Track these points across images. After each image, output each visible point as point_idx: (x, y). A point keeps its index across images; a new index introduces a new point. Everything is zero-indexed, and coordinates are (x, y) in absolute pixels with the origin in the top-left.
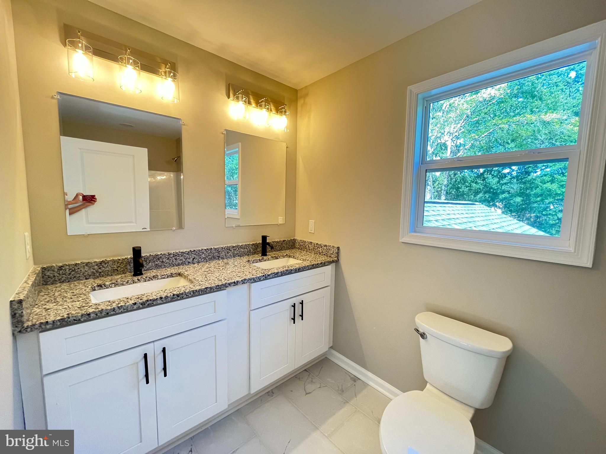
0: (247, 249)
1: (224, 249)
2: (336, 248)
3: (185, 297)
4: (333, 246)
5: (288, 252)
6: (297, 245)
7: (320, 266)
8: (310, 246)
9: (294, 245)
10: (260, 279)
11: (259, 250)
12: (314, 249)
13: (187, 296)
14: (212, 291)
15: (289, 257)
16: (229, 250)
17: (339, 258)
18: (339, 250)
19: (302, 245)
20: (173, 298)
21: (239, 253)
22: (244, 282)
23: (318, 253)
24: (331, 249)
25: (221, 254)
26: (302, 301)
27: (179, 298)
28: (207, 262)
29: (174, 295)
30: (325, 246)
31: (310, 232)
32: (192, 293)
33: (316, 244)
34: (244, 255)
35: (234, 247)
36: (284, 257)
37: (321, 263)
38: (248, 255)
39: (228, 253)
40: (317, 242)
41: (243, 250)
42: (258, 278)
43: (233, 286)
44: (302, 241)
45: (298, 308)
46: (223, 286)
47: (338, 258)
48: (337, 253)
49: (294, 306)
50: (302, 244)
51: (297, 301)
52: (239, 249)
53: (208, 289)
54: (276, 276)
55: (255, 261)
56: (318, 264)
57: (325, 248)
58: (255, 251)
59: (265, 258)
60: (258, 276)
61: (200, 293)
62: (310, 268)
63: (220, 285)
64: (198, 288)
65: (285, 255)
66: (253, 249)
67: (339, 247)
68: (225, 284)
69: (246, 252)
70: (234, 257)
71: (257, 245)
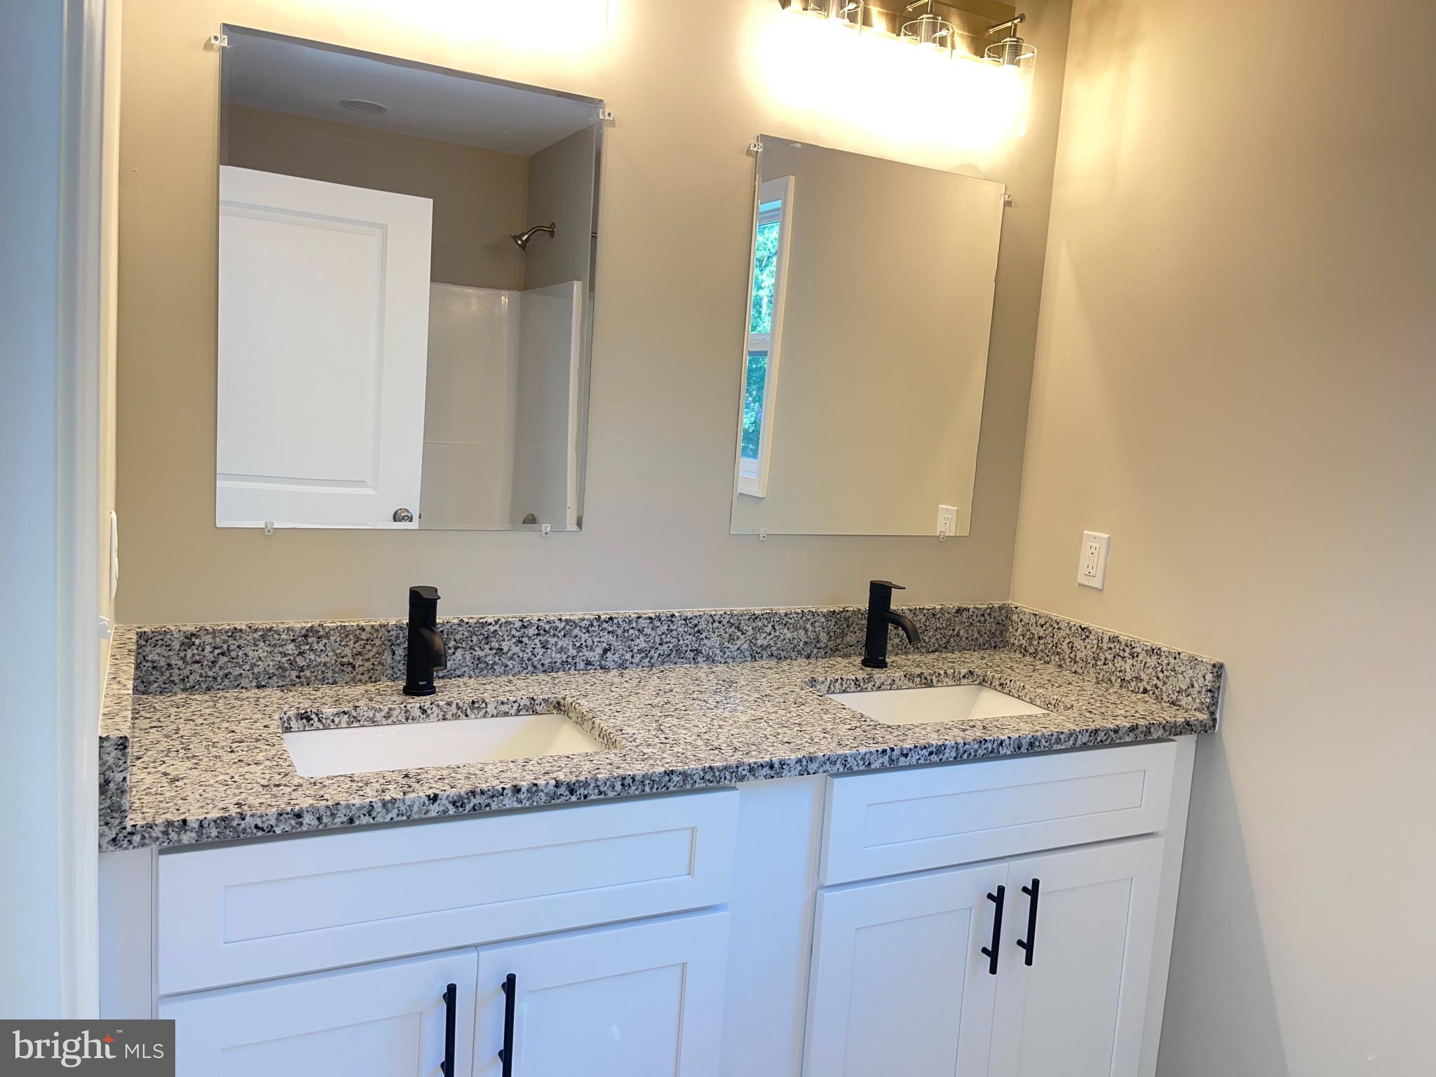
0: (806, 630)
1: (720, 622)
2: (1210, 667)
3: (593, 797)
4: (1194, 660)
5: (974, 661)
6: (1016, 636)
7: (1128, 739)
8: (1078, 643)
9: (1001, 634)
10: (869, 764)
11: (851, 638)
12: (1096, 659)
13: (602, 796)
14: (688, 787)
15: (980, 684)
16: (738, 628)
17: (1218, 716)
18: (1219, 676)
19: (1040, 638)
20: (554, 796)
21: (772, 643)
22: (806, 766)
23: (1113, 679)
24: (1183, 668)
25: (705, 641)
26: (1036, 883)
27: (574, 798)
28: (654, 670)
29: (557, 785)
30: (1154, 651)
31: (1080, 584)
32: (618, 787)
33: (1106, 639)
34: (793, 654)
35: (755, 618)
36: (958, 680)
37: (1133, 729)
38: (808, 657)
39: (731, 639)
40: (1114, 631)
41: (789, 635)
42: (863, 759)
43: (765, 777)
44: (1042, 621)
45: (1016, 906)
46: (727, 773)
47: (1212, 713)
48: (1210, 691)
49: (998, 898)
50: (1041, 633)
51: (1014, 877)
52: (773, 626)
53: (675, 778)
54: (934, 758)
55: (837, 685)
56: (1116, 731)
57: (1152, 661)
58: (838, 641)
59: (879, 675)
60: (863, 750)
61: (647, 789)
62: (1079, 743)
63: (718, 768)
64: (638, 769)
65: (964, 671)
66: (828, 633)
67: (1221, 666)
68: (737, 767)
69: (801, 645)
70: (754, 658)
71: (847, 619)
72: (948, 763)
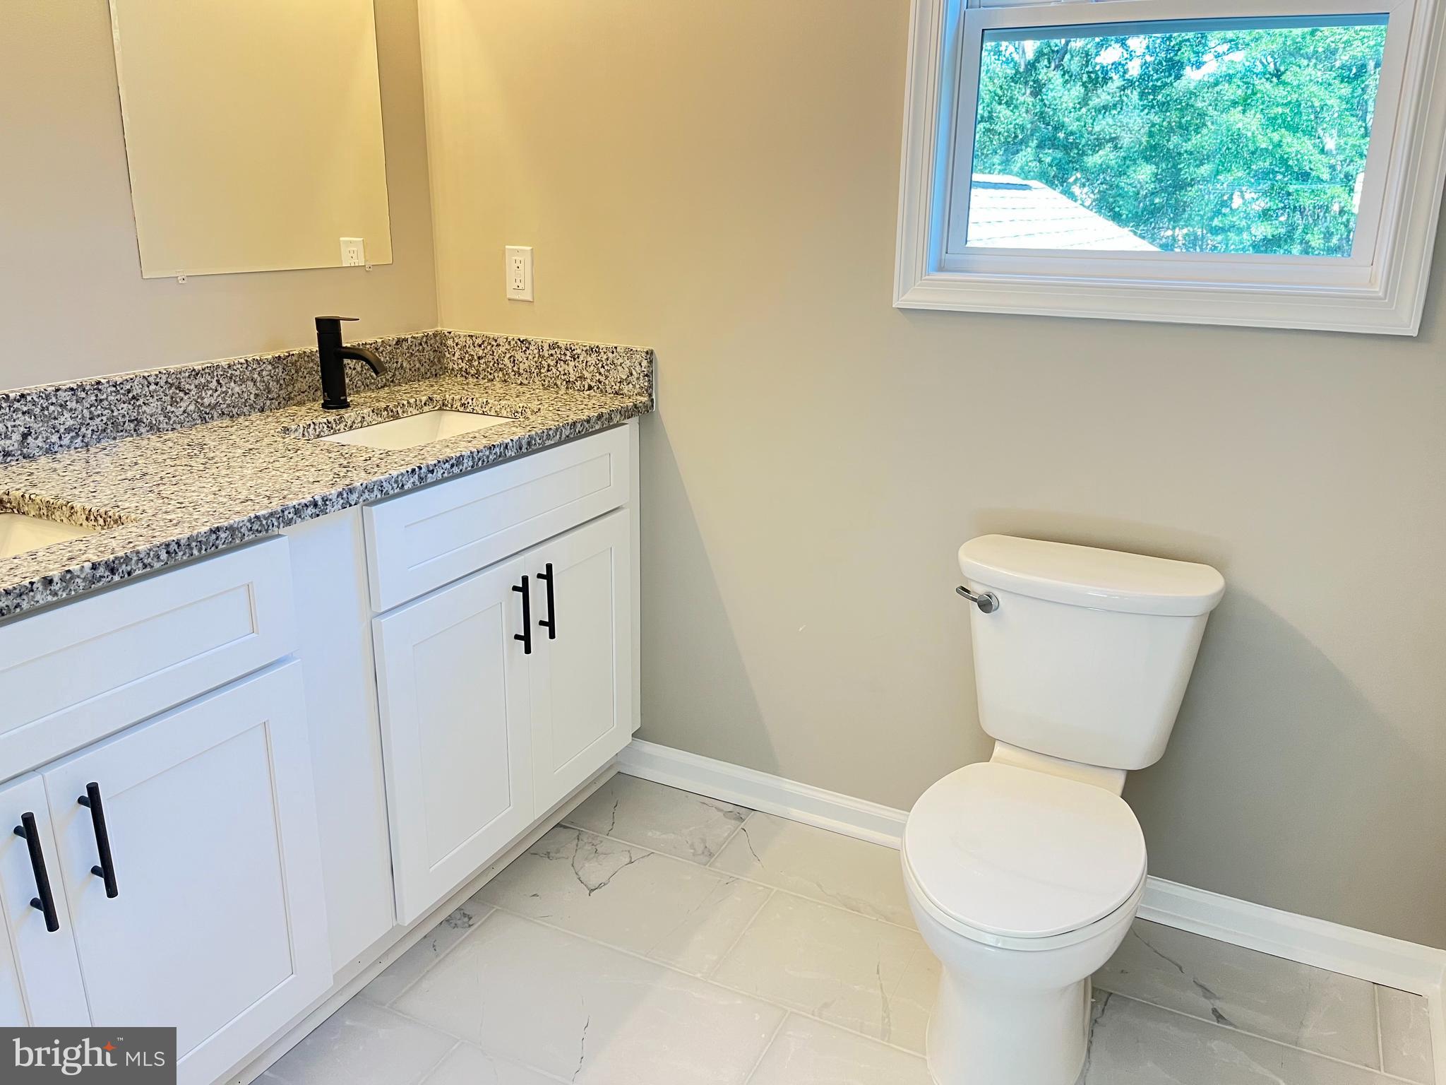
0: (255, 382)
1: (157, 384)
2: (644, 355)
3: (138, 572)
4: (630, 352)
5: (424, 390)
6: (454, 360)
7: (597, 427)
8: (519, 356)
9: (439, 361)
11: (301, 385)
12: (539, 367)
13: (148, 569)
14: (238, 541)
15: (440, 409)
16: (178, 388)
17: (654, 397)
18: (651, 362)
19: (479, 358)
20: (94, 580)
21: (220, 399)
23: (559, 383)
24: (621, 360)
25: (144, 408)
26: (549, 567)
27: (117, 578)
29: (94, 567)
30: (591, 350)
31: (511, 300)
32: (164, 556)
33: (546, 347)
34: (245, 410)
35: (195, 374)
36: (420, 408)
37: (600, 417)
38: (262, 410)
39: (174, 402)
40: (551, 340)
41: (237, 389)
43: (311, 516)
44: (479, 341)
45: (538, 589)
46: (274, 520)
47: (650, 395)
48: (647, 375)
49: (524, 589)
50: (481, 353)
51: (532, 565)
52: (218, 381)
53: (223, 535)
55: (311, 430)
56: (588, 421)
57: (592, 359)
58: (290, 389)
59: (349, 415)
61: (195, 552)
62: (564, 436)
63: (264, 516)
64: (181, 533)
65: (424, 399)
66: (278, 382)
67: (652, 353)
68: (283, 511)
69: (252, 397)
70: (204, 420)
71: (294, 364)
72: (467, 473)
